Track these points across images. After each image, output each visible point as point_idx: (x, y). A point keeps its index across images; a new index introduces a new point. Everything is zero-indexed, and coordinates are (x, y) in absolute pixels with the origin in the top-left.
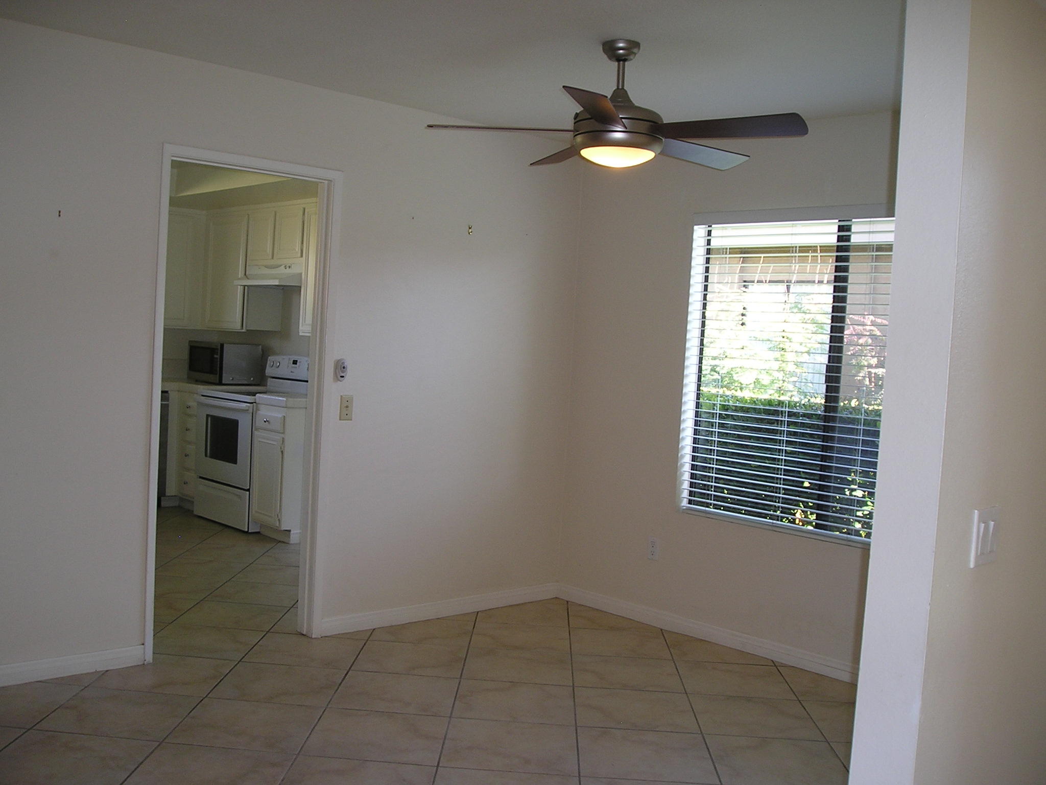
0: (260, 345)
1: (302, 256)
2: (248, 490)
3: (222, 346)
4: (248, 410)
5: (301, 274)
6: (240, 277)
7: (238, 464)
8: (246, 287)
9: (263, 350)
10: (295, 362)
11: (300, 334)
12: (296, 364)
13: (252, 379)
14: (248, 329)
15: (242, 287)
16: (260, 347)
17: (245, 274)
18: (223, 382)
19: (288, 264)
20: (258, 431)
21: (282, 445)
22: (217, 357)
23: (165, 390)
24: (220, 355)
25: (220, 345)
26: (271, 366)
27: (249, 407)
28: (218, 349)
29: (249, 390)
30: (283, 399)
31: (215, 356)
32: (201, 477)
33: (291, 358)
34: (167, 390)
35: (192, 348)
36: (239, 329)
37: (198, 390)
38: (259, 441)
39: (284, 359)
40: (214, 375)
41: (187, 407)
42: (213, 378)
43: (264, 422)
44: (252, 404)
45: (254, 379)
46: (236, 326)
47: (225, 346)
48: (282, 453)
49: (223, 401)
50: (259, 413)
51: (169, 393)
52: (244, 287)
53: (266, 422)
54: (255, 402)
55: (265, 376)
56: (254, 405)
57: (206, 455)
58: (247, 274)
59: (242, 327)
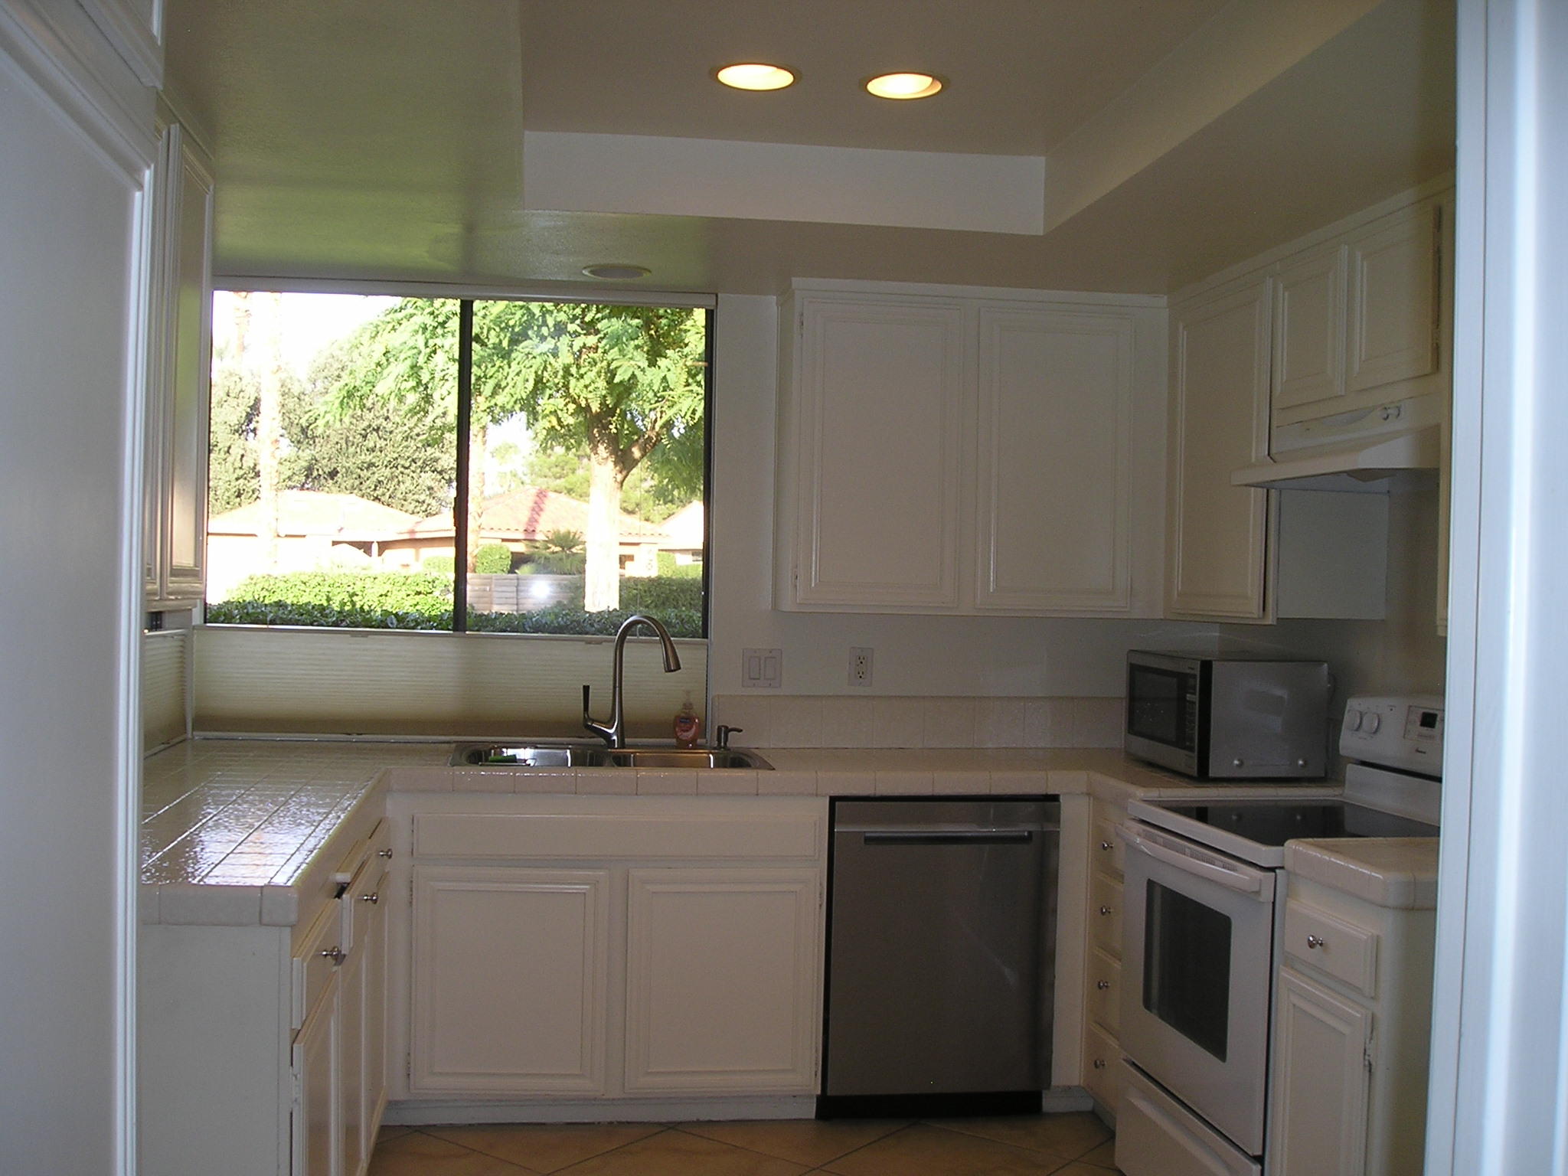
0: (1320, 662)
1: (1437, 370)
2: (1260, 1160)
3: (1206, 667)
4: (1258, 893)
6: (1253, 460)
7: (1227, 1062)
8: (1273, 492)
9: (1333, 677)
10: (1428, 720)
11: (1439, 633)
12: (1432, 726)
13: (1300, 761)
14: (1280, 616)
15: (1261, 489)
16: (1326, 665)
17: (1269, 454)
18: (1211, 774)
19: (1393, 402)
20: (1292, 968)
21: (1370, 1043)
22: (1194, 700)
23: (1049, 793)
24: (1200, 694)
25: (1199, 662)
26: (1356, 726)
27: (1261, 880)
28: (1194, 676)
29: (1289, 800)
30: (1373, 874)
31: (1188, 695)
32: (1134, 1064)
33: (1416, 707)
34: (1057, 793)
35: (1134, 670)
36: (1256, 616)
37: (1130, 800)
38: (1294, 1005)
39: (1395, 707)
40: (1186, 752)
41: (1104, 845)
42: (1185, 760)
43: (1311, 945)
44: (1274, 874)
45: (1306, 762)
46: (1249, 608)
47: (1216, 667)
48: (1370, 1071)
49: (1189, 848)
50: (1292, 904)
51: (1061, 800)
52: (1265, 490)
53: (1314, 944)
54: (1282, 868)
55: (1339, 755)
56: (1278, 877)
57: (1147, 1004)
58: (1273, 451)
59: (1264, 610)
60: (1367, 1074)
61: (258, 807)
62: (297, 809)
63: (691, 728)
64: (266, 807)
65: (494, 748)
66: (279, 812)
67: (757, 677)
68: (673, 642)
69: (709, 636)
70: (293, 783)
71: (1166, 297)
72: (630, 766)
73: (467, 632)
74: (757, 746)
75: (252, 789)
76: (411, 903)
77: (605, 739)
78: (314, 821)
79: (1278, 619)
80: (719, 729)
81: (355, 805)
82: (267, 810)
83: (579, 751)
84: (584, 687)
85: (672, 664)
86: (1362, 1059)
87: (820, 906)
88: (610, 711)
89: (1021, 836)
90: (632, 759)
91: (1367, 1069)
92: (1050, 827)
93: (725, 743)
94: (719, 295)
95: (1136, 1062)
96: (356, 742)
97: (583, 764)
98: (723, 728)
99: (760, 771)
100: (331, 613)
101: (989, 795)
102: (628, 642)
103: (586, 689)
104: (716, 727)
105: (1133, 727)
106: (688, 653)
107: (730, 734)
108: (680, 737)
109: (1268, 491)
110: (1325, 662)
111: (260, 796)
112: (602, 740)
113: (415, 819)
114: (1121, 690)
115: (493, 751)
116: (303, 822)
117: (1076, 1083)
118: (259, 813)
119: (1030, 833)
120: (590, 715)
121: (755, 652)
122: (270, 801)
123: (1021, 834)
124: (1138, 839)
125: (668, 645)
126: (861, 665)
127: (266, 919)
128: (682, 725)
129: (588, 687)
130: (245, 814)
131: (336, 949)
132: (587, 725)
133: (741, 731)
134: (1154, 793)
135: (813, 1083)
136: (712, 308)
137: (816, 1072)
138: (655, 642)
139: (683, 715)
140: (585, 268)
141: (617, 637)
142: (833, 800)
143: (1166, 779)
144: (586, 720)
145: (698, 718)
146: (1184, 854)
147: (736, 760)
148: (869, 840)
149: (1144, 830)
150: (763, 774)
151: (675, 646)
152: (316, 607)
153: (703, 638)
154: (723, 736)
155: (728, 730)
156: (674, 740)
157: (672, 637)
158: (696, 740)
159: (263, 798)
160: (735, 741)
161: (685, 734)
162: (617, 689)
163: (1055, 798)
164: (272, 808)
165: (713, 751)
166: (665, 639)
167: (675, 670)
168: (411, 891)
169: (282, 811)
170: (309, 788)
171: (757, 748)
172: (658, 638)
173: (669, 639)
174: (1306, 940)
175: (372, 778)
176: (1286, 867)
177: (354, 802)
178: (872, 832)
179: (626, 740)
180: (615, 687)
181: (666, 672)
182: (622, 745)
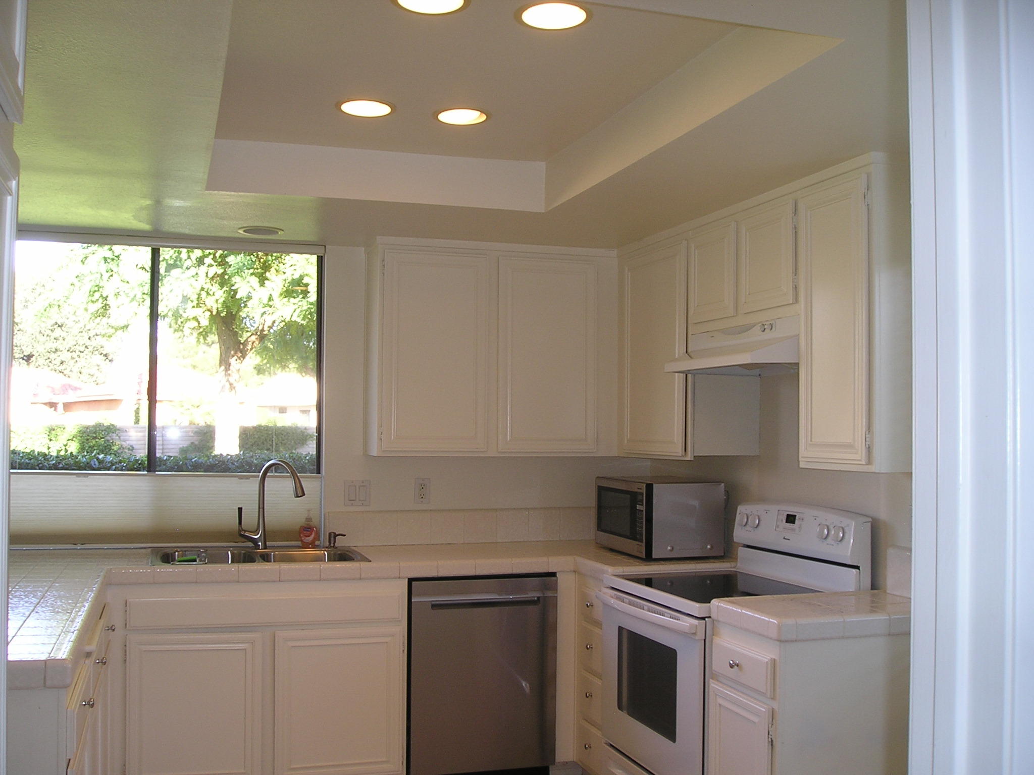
0: (720, 482)
1: (796, 301)
3: (650, 487)
4: (695, 634)
5: (797, 336)
6: (676, 356)
7: (677, 742)
8: (689, 376)
9: (727, 492)
10: (791, 519)
11: (801, 466)
12: (793, 522)
13: (709, 547)
14: (695, 455)
15: (681, 374)
16: (723, 484)
17: (687, 352)
18: (653, 557)
19: (767, 321)
20: (718, 681)
21: (772, 727)
22: (642, 509)
23: (550, 571)
24: (646, 506)
25: (645, 485)
26: (744, 523)
27: (696, 626)
28: (642, 494)
29: (703, 572)
30: (771, 620)
31: (638, 506)
32: (611, 746)
33: (782, 511)
34: (554, 571)
35: (601, 490)
36: (680, 455)
37: (605, 575)
38: (720, 705)
39: (769, 511)
40: (637, 543)
41: (587, 604)
42: (637, 547)
43: (732, 666)
44: (704, 621)
45: (712, 547)
46: (674, 449)
47: (656, 487)
48: (772, 745)
49: (647, 606)
50: (717, 640)
51: (558, 576)
52: (685, 375)
53: (733, 666)
54: (710, 617)
55: (733, 542)
56: (708, 624)
57: (620, 707)
58: (689, 351)
59: (685, 451)
60: (770, 746)
61: (25, 600)
62: (53, 601)
63: (311, 534)
64: (30, 600)
65: (177, 551)
66: (40, 603)
67: (354, 499)
68: (299, 477)
69: (321, 472)
70: (46, 581)
71: (616, 250)
72: (271, 562)
73: (157, 473)
74: (355, 545)
75: (17, 587)
76: (125, 660)
77: (253, 543)
78: (68, 610)
79: (694, 456)
80: (330, 534)
81: (93, 596)
82: (32, 603)
83: (236, 552)
84: (239, 508)
85: (300, 492)
86: (767, 737)
87: (403, 651)
88: (256, 524)
89: (533, 600)
90: (272, 556)
91: (770, 743)
92: (549, 594)
93: (334, 544)
94: (327, 246)
95: (612, 744)
96: (80, 549)
97: (239, 562)
98: (332, 534)
99: (361, 563)
100: (51, 458)
101: (512, 574)
102: (268, 477)
103: (240, 509)
104: (328, 533)
105: (600, 527)
106: (310, 484)
107: (337, 538)
108: (305, 541)
109: (686, 375)
110: (723, 482)
111: (24, 592)
112: (250, 543)
113: (128, 603)
114: (593, 502)
115: (177, 553)
116: (60, 610)
117: (571, 760)
118: (27, 604)
119: (539, 598)
120: (243, 527)
121: (352, 482)
122: (32, 596)
123: (533, 599)
124: (612, 600)
125: (296, 478)
126: (422, 489)
127: (49, 683)
128: (305, 532)
129: (241, 508)
130: (17, 606)
131: (92, 700)
132: (241, 534)
133: (345, 535)
134: (620, 570)
135: (401, 769)
136: (321, 255)
137: (403, 762)
138: (287, 477)
139: (306, 526)
140: (240, 228)
141: (261, 474)
142: (410, 581)
143: (625, 560)
144: (240, 531)
145: (315, 527)
146: (644, 610)
147: (343, 556)
148: (435, 606)
149: (615, 595)
150: (364, 564)
151: (301, 479)
152: (41, 454)
153: (317, 473)
154: (332, 539)
155: (336, 535)
156: (300, 542)
157: (299, 473)
158: (314, 542)
159: (26, 593)
160: (340, 542)
161: (307, 538)
162: (261, 510)
163: (553, 574)
164: (35, 601)
165: (327, 549)
166: (294, 475)
167: (301, 496)
168: (126, 652)
169: (43, 603)
170: (57, 585)
171: (355, 546)
172: (289, 474)
173: (297, 475)
174: (728, 663)
175: (99, 576)
176: (712, 616)
177: (92, 595)
178: (437, 601)
179: (267, 543)
180: (259, 508)
181: (295, 497)
182: (265, 547)
